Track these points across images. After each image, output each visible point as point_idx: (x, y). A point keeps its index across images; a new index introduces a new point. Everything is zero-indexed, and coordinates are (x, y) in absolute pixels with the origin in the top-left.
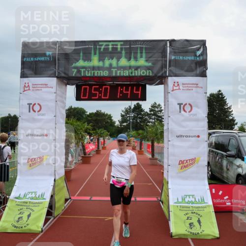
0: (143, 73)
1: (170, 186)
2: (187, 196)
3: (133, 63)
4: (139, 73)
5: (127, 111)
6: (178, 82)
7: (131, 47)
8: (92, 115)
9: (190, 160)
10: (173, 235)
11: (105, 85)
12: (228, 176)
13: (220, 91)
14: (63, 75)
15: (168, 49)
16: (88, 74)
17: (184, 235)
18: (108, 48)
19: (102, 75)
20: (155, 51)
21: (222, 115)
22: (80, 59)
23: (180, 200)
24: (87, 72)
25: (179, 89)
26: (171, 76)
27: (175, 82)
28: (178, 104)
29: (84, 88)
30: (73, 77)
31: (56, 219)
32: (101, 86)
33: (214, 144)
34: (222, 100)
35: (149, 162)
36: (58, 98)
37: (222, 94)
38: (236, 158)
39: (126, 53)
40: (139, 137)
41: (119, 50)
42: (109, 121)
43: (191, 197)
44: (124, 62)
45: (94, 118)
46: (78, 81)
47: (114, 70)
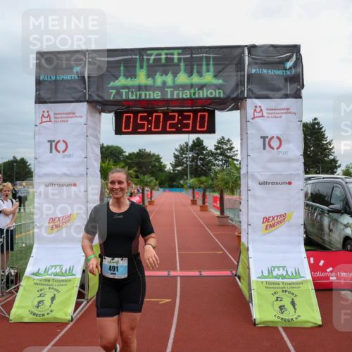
0: (211, 93)
1: (251, 254)
2: (275, 267)
3: (196, 79)
4: (205, 94)
5: (183, 150)
6: (260, 107)
7: (193, 57)
8: (133, 157)
9: (277, 216)
10: (257, 322)
11: (157, 112)
12: (330, 240)
13: (315, 119)
14: (96, 98)
15: (246, 58)
16: (132, 97)
17: (273, 322)
18: (160, 59)
19: (152, 97)
20: (227, 62)
21: (319, 153)
22: (120, 76)
23: (266, 273)
24: (130, 93)
25: (262, 116)
26: (251, 98)
27: (256, 107)
28: (261, 137)
29: (126, 117)
30: (111, 101)
31: (90, 303)
32: (150, 113)
33: (309, 195)
34: (319, 132)
35: (217, 222)
36: (90, 131)
37: (318, 124)
38: (343, 214)
39: (186, 65)
40: (202, 185)
41: (176, 61)
42: (157, 164)
43: (281, 269)
44: (182, 78)
45: (136, 160)
46: (118, 107)
47: (169, 90)
